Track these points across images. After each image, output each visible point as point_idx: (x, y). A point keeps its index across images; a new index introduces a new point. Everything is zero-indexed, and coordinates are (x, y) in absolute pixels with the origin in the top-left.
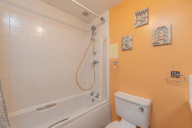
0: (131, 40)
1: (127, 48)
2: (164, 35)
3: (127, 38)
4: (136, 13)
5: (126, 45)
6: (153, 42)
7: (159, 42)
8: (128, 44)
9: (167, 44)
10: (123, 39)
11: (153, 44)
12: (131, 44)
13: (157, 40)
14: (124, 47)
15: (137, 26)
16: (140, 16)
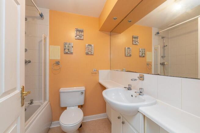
0: (72, 47)
1: (69, 52)
2: (91, 50)
3: (69, 44)
4: (76, 29)
5: (69, 50)
6: (86, 52)
7: (89, 52)
8: (70, 49)
9: (92, 55)
10: (66, 44)
11: (86, 53)
12: (72, 49)
13: (88, 51)
14: (67, 51)
15: (76, 38)
16: (79, 33)
